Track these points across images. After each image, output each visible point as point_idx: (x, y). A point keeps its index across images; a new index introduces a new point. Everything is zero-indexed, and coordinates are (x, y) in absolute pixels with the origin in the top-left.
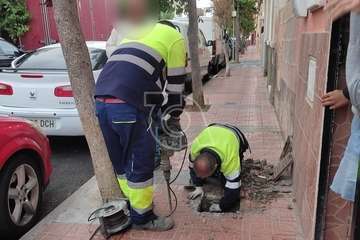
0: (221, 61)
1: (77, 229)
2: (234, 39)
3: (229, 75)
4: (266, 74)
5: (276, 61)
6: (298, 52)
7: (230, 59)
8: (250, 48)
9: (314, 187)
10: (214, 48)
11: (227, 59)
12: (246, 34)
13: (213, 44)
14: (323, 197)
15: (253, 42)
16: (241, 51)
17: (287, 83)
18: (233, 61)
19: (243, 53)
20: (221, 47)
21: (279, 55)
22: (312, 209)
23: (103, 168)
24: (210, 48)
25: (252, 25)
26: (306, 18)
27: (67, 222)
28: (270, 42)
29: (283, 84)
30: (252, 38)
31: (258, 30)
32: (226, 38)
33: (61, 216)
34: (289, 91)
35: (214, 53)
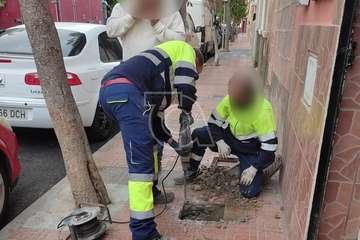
0: (210, 49)
1: (46, 236)
2: (224, 25)
3: (217, 65)
4: (256, 65)
5: (267, 52)
6: (294, 45)
7: (219, 47)
8: (240, 35)
9: (307, 204)
10: (203, 35)
11: (216, 47)
12: (237, 21)
13: (202, 30)
14: (316, 216)
15: (243, 30)
16: (231, 39)
17: (280, 78)
18: (222, 49)
19: (232, 41)
20: (210, 34)
21: (272, 45)
22: (303, 226)
23: (76, 169)
24: (199, 34)
25: (244, 10)
26: (307, 7)
27: (35, 227)
28: (263, 31)
29: (275, 78)
30: (243, 26)
31: (249, 17)
32: (216, 24)
33: (29, 220)
34: (282, 87)
35: (203, 40)
